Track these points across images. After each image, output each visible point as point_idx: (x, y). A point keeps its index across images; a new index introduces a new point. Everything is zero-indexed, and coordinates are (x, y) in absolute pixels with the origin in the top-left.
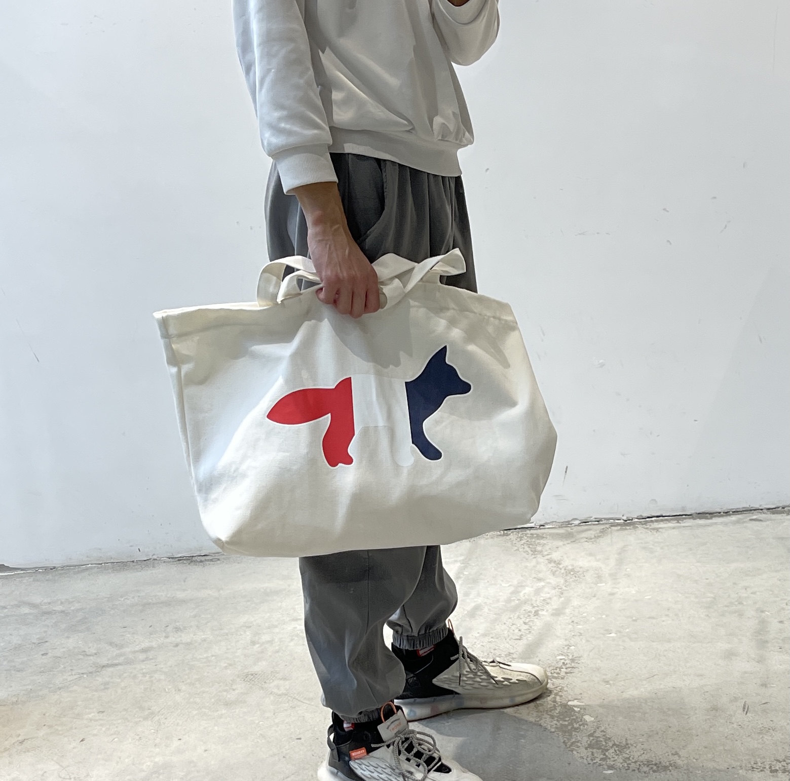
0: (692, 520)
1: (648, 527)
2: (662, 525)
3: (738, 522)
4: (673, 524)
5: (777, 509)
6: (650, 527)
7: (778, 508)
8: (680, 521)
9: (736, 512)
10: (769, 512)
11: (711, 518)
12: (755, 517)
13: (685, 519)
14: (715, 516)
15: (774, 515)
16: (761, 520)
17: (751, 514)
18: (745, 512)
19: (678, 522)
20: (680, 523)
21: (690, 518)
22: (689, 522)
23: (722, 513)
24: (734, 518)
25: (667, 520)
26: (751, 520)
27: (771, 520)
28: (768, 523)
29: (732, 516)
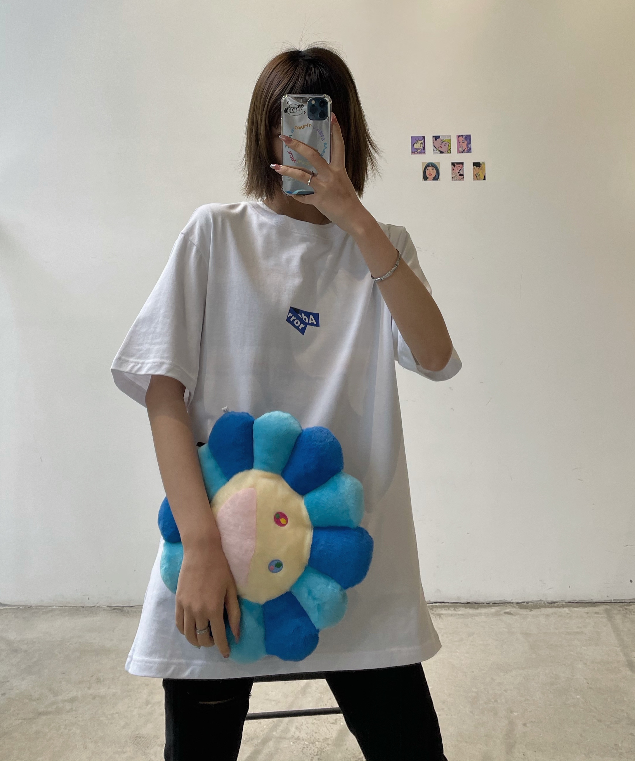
0: (464, 609)
1: (433, 612)
2: (443, 611)
3: (496, 614)
4: (451, 612)
5: (523, 604)
6: (435, 613)
7: (524, 602)
8: (456, 609)
9: (495, 604)
10: (518, 606)
11: (477, 608)
12: (508, 610)
13: (460, 606)
14: (481, 607)
15: (521, 610)
16: (512, 614)
17: (505, 607)
18: (501, 605)
19: (455, 610)
20: (456, 611)
21: (463, 607)
22: (462, 611)
23: (485, 604)
24: (493, 610)
25: (447, 606)
26: (505, 613)
27: (519, 614)
28: (517, 617)
29: (492, 607)
